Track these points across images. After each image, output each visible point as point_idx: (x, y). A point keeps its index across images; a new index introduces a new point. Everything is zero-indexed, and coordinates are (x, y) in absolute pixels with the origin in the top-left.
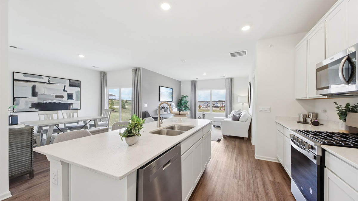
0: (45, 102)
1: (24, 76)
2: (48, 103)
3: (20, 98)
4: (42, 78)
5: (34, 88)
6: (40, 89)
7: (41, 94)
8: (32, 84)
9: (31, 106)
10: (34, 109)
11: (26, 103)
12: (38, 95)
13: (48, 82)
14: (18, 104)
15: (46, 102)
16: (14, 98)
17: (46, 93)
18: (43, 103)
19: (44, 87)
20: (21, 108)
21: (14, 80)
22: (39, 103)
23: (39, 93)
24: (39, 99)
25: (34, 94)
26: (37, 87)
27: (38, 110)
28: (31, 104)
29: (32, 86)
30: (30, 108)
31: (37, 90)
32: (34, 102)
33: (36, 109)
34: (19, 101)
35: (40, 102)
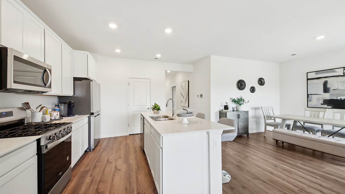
0: (339, 98)
1: (316, 74)
2: (343, 99)
3: (312, 95)
4: (335, 72)
5: (325, 84)
6: (333, 83)
7: (334, 89)
8: (323, 80)
9: (322, 103)
10: (326, 105)
11: (318, 99)
12: (330, 91)
13: (343, 75)
14: (311, 101)
15: (341, 99)
16: (308, 95)
17: (340, 88)
18: (337, 100)
19: (337, 82)
20: (313, 104)
21: (308, 79)
22: (331, 99)
23: (331, 89)
24: (331, 95)
25: (326, 90)
26: (328, 82)
27: (330, 107)
28: (323, 101)
29: (323, 82)
30: (322, 104)
31: (328, 86)
32: (326, 99)
33: (328, 106)
34: (311, 97)
35: (333, 99)
